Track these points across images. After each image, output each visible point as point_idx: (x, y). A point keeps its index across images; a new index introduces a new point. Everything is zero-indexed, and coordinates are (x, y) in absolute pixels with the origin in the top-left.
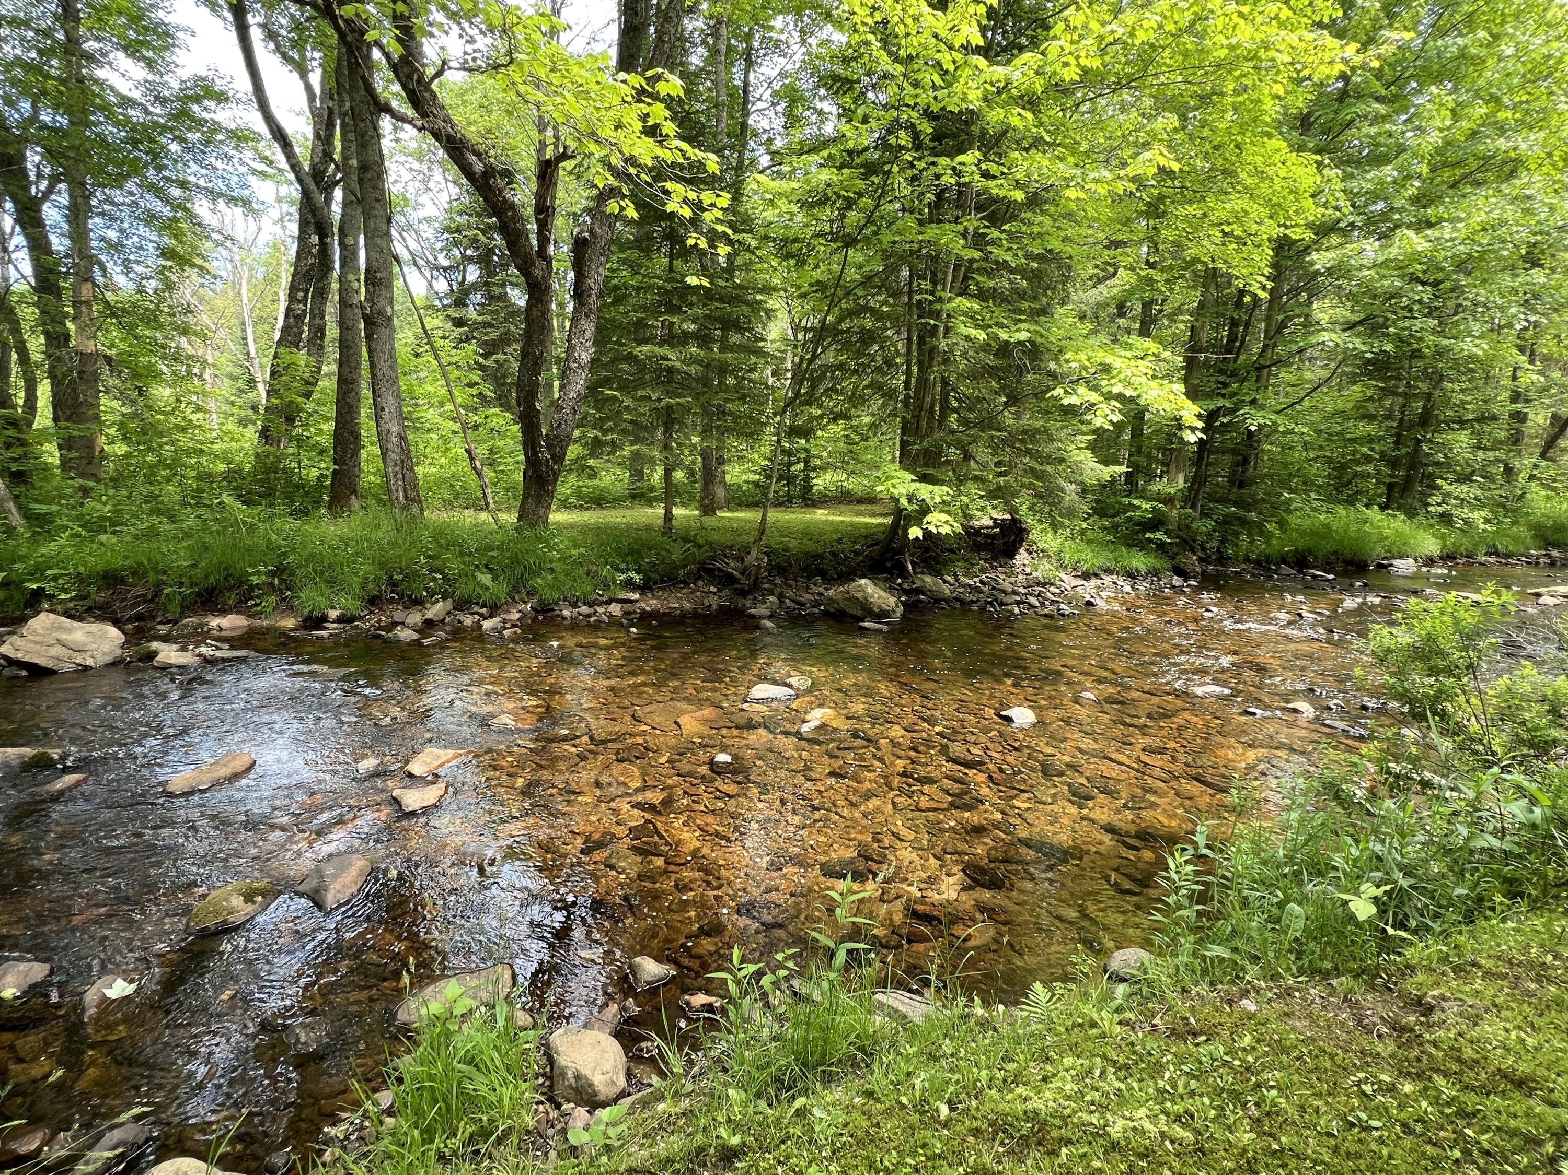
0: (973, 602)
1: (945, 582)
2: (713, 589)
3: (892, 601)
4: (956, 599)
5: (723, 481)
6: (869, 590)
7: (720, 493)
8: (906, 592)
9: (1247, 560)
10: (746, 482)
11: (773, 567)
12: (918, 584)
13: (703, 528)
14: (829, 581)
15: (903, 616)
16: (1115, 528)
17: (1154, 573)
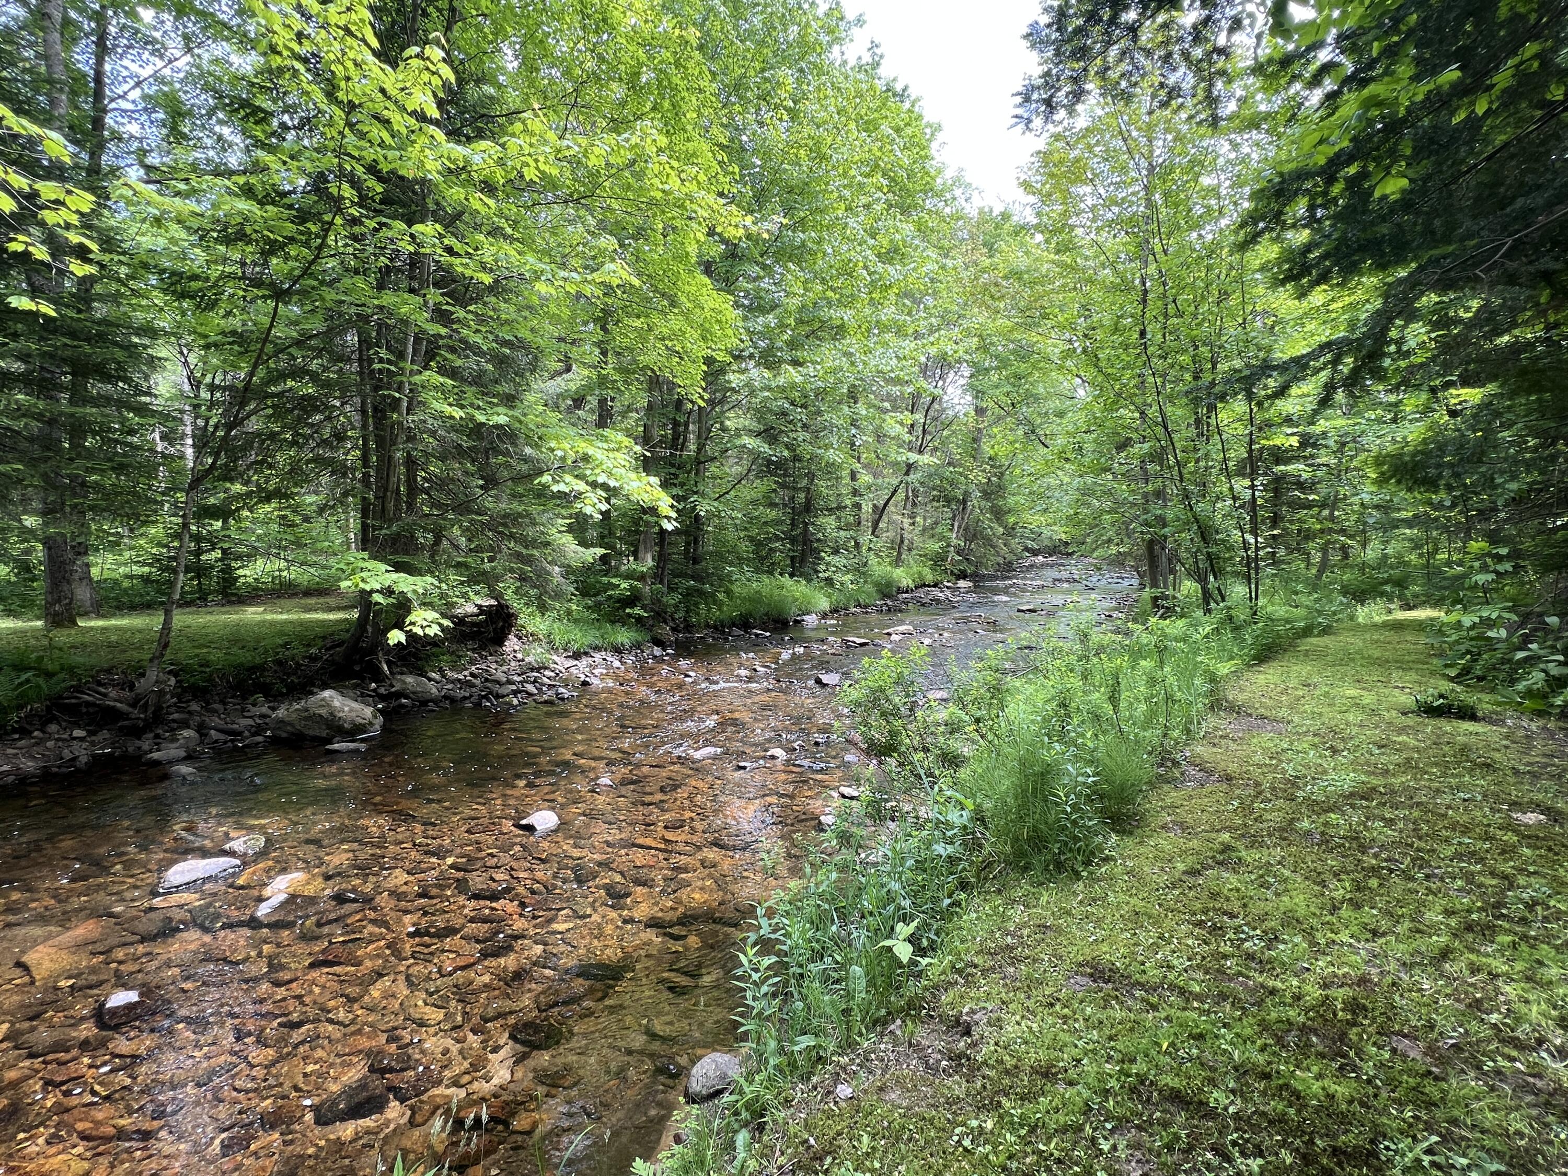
0: (465, 698)
1: (430, 679)
2: (78, 733)
3: (368, 711)
4: (446, 697)
5: (87, 577)
6: (336, 703)
7: (83, 594)
8: (382, 698)
9: (707, 626)
10: (127, 576)
11: (185, 690)
12: (397, 687)
13: (51, 647)
14: (274, 697)
15: (384, 728)
16: (597, 607)
17: (638, 646)
